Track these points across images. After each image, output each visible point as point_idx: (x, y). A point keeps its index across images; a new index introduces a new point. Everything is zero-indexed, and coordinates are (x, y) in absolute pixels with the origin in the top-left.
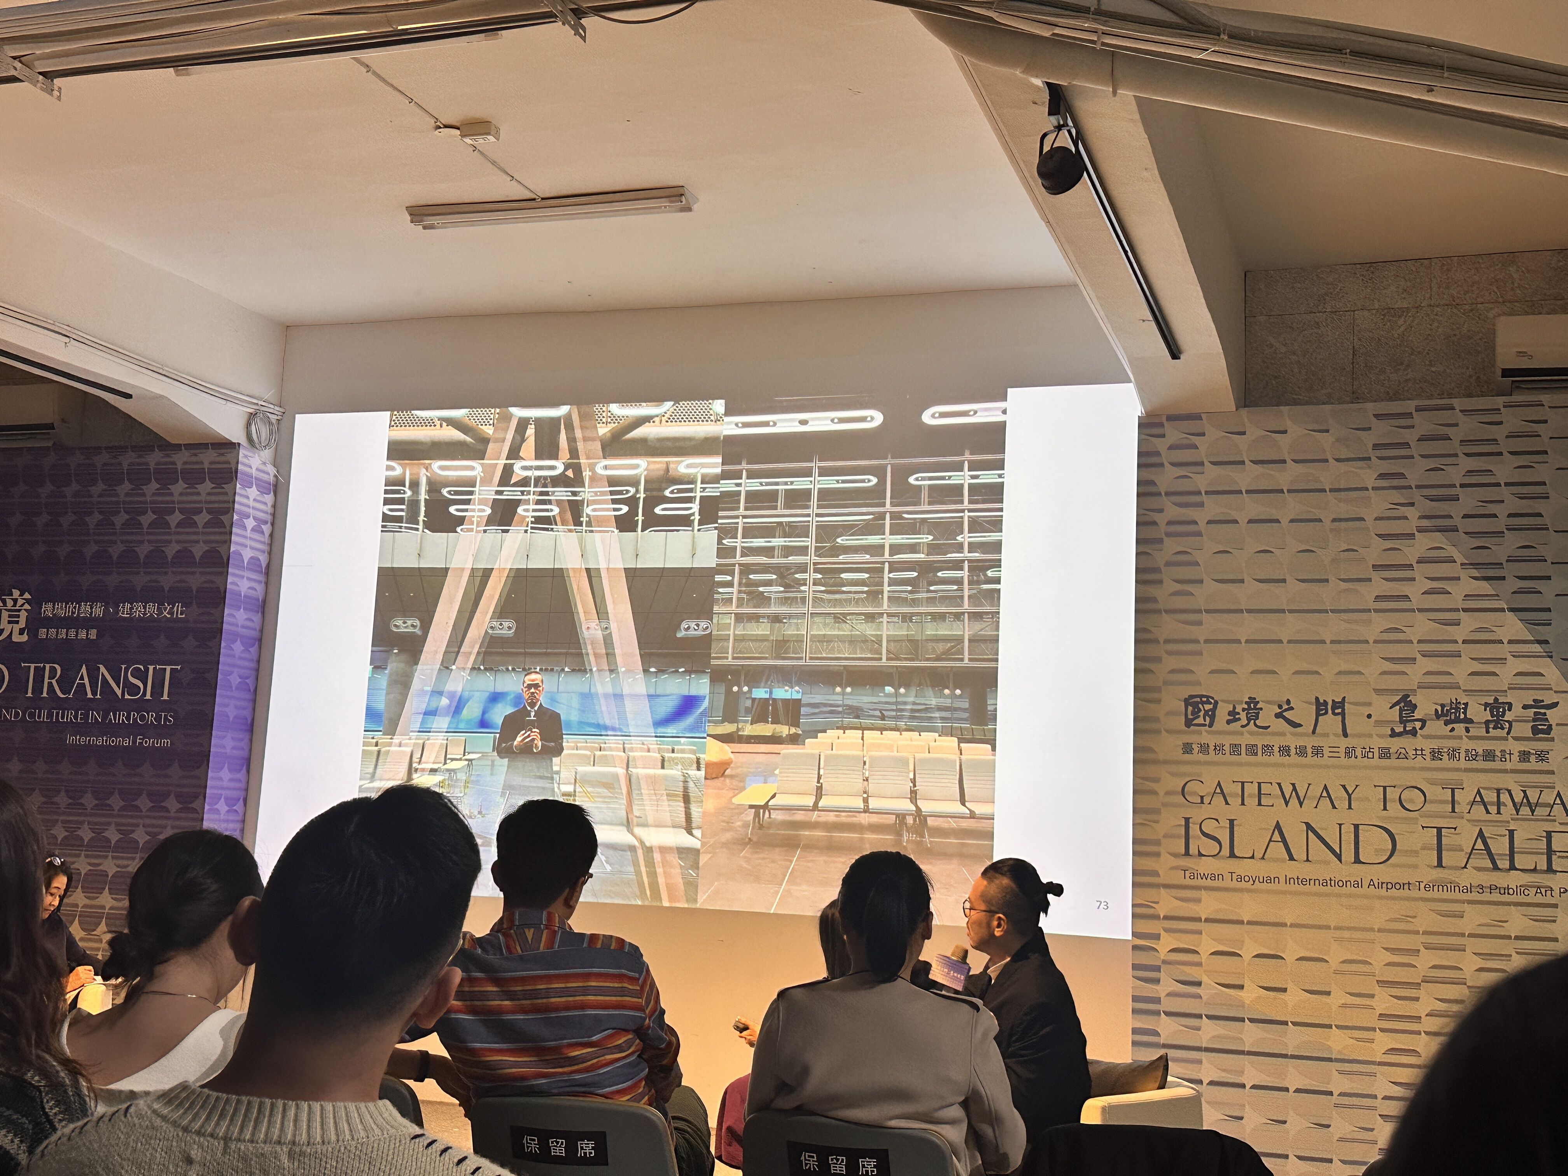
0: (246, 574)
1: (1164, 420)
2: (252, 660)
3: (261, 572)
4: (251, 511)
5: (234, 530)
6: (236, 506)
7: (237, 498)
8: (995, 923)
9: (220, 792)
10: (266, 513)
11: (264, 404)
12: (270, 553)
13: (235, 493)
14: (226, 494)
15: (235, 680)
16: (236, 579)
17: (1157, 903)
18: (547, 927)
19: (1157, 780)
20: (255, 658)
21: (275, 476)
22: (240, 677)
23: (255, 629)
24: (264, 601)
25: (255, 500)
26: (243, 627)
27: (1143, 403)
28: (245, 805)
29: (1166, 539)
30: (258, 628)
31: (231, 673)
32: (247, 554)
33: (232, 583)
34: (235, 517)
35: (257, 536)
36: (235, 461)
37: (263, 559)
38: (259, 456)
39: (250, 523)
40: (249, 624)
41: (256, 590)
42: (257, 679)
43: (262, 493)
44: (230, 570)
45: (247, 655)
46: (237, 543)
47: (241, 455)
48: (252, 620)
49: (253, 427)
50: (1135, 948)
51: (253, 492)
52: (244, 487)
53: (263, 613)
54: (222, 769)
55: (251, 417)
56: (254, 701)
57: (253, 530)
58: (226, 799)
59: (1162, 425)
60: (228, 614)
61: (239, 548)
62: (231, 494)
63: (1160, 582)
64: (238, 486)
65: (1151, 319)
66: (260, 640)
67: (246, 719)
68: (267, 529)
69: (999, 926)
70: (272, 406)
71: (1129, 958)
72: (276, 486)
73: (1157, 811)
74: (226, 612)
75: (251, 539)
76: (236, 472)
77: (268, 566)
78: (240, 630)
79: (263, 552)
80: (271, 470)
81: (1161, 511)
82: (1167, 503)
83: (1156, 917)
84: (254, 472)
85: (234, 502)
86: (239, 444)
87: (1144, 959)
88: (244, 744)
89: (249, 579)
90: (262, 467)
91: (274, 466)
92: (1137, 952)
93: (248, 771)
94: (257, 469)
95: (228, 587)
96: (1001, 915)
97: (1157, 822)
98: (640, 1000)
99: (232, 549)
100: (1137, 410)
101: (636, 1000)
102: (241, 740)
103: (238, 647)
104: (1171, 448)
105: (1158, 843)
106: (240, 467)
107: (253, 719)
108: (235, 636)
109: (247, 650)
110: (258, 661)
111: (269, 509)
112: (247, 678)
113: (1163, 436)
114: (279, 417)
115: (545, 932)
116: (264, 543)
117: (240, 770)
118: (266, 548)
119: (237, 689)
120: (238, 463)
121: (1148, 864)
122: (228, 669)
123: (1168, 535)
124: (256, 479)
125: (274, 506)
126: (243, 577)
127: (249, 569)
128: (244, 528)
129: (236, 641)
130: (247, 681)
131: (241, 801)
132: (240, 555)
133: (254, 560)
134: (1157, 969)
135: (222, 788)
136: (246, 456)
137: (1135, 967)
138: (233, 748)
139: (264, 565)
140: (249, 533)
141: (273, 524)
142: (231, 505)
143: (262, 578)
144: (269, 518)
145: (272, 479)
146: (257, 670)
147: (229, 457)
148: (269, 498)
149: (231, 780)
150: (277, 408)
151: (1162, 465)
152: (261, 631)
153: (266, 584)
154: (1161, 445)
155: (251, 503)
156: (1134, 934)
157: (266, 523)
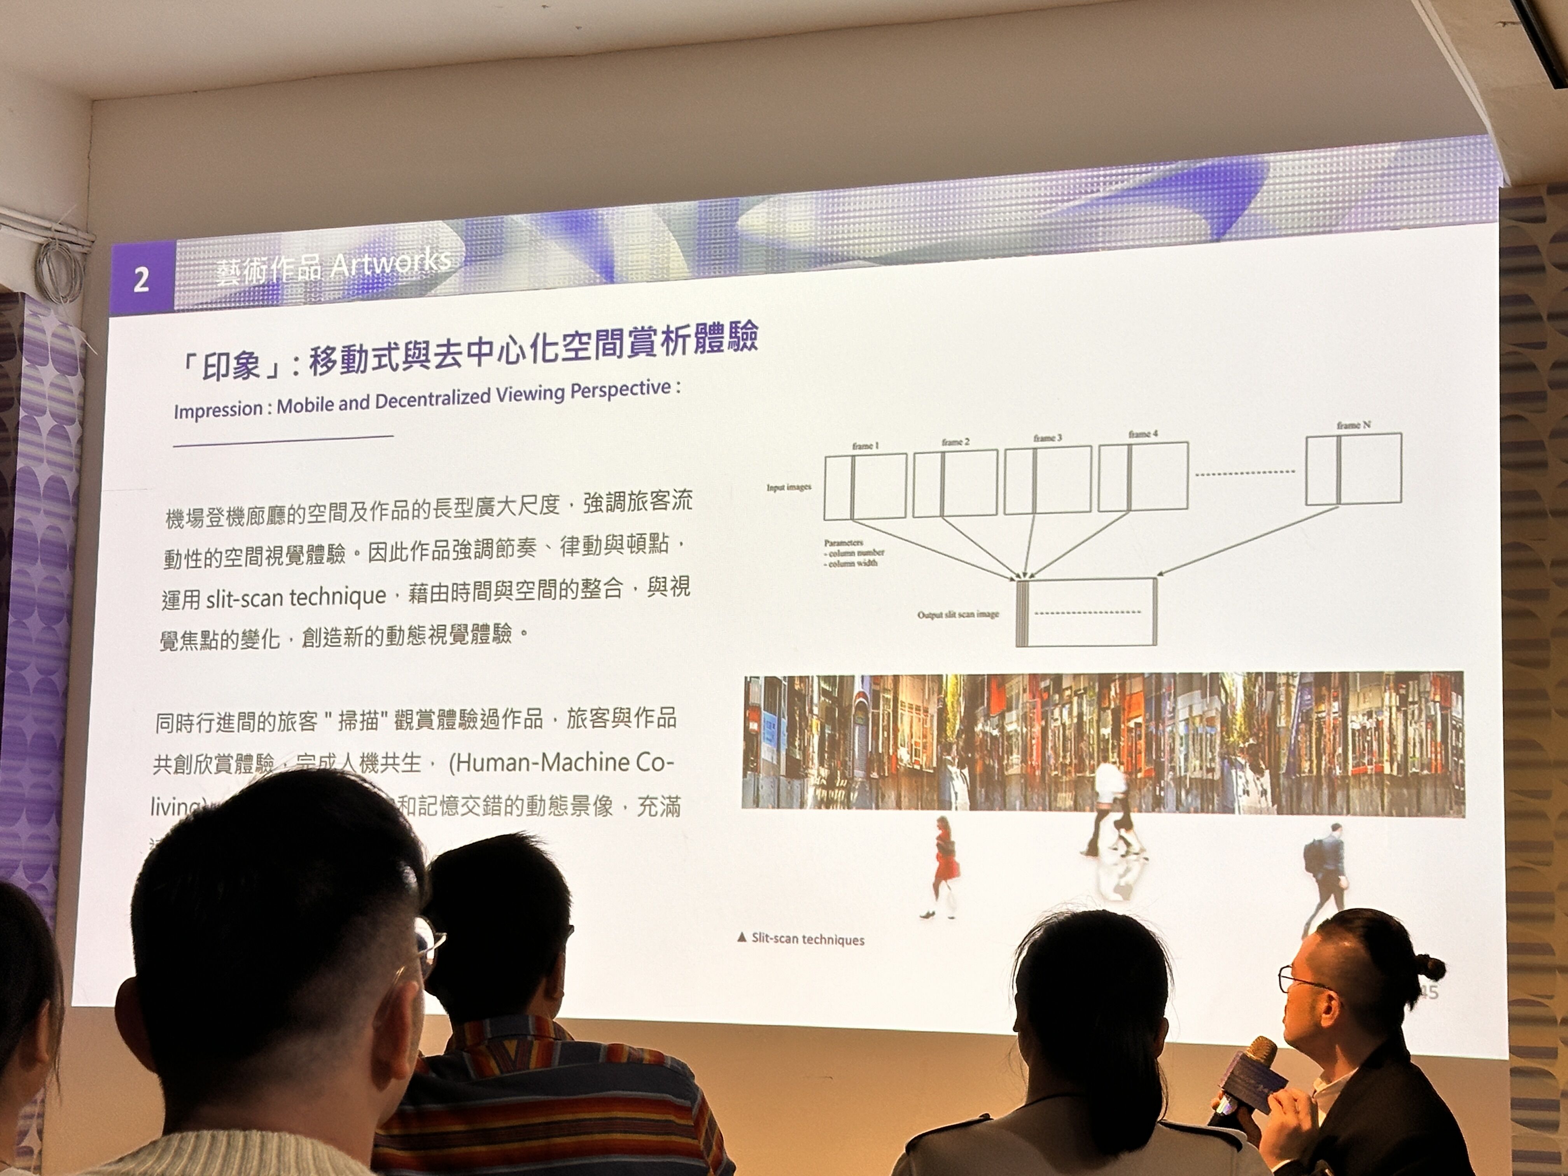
0: (44, 505)
1: (1543, 192)
2: (58, 644)
3: (67, 502)
4: (47, 403)
5: (21, 434)
6: (23, 395)
7: (24, 383)
8: (1323, 1005)
9: (15, 857)
10: (72, 405)
11: (59, 228)
12: (80, 471)
13: (20, 375)
14: (6, 376)
15: (32, 676)
16: (28, 515)
17: (1551, 997)
18: (536, 1037)
19: (1546, 795)
20: (63, 639)
21: (84, 346)
22: (40, 671)
23: (61, 595)
24: (74, 549)
25: (52, 385)
26: (42, 590)
27: (1508, 167)
28: (57, 877)
29: (1551, 393)
30: (66, 592)
31: (24, 665)
32: (43, 473)
33: (20, 520)
34: (22, 414)
35: (57, 443)
36: (18, 324)
37: (70, 480)
38: (56, 313)
39: (46, 423)
40: (53, 586)
41: (59, 530)
42: (68, 675)
43: (63, 373)
44: (18, 499)
45: (49, 637)
46: (26, 456)
47: (27, 312)
48: (55, 579)
49: (45, 267)
50: (1515, 1072)
51: (49, 372)
52: (33, 364)
53: (73, 568)
54: (17, 819)
55: (42, 251)
56: (64, 710)
57: (52, 433)
58: (26, 868)
59: (1539, 201)
60: (16, 572)
61: (32, 464)
62: (13, 376)
63: (1542, 465)
64: (25, 363)
65: (1517, 19)
66: (70, 613)
67: (53, 738)
68: (73, 430)
69: (1328, 1010)
70: (74, 232)
71: (1505, 1090)
72: (84, 361)
73: (1547, 847)
74: (14, 566)
75: (49, 448)
76: (21, 340)
77: (78, 489)
78: (36, 595)
79: (70, 468)
80: (76, 334)
81: (1542, 345)
82: (1550, 331)
83: (1552, 1021)
84: (49, 339)
85: (19, 389)
86: (23, 294)
87: (1532, 1090)
88: (51, 779)
89: (48, 513)
90: (62, 331)
91: (82, 329)
92: (1522, 1080)
93: (59, 822)
94: (54, 335)
95: (16, 526)
96: (1332, 993)
97: (1548, 864)
98: (695, 1142)
99: (20, 464)
100: (1499, 178)
101: (690, 1141)
102: (47, 772)
103: (35, 624)
104: (1556, 239)
105: (1549, 898)
106: (27, 332)
107: (63, 741)
108: (29, 605)
109: (49, 628)
110: (68, 646)
111: (75, 399)
112: (52, 673)
113: (1543, 220)
114: (85, 250)
115: (536, 1043)
116: (70, 454)
117: (46, 822)
118: (73, 462)
119: (36, 690)
120: (22, 325)
121: (1535, 933)
122: (22, 658)
123: (1554, 385)
124: (52, 350)
125: (84, 394)
126: (37, 510)
127: (47, 497)
128: (37, 429)
129: (31, 614)
130: (53, 677)
131: (50, 870)
132: (33, 474)
133: (55, 483)
134: (1554, 1106)
135: (19, 850)
136: (35, 314)
137: (1516, 1104)
138: (35, 786)
139: (71, 489)
140: (44, 439)
141: (82, 424)
142: (14, 395)
143: (69, 511)
144: (75, 412)
145: (78, 351)
146: (67, 660)
147: (9, 316)
148: (75, 382)
149: (33, 837)
150: (85, 236)
151: (1541, 269)
152: (71, 596)
153: (76, 520)
154: (1540, 235)
155: (46, 389)
156: (1513, 1050)
157: (71, 421)
